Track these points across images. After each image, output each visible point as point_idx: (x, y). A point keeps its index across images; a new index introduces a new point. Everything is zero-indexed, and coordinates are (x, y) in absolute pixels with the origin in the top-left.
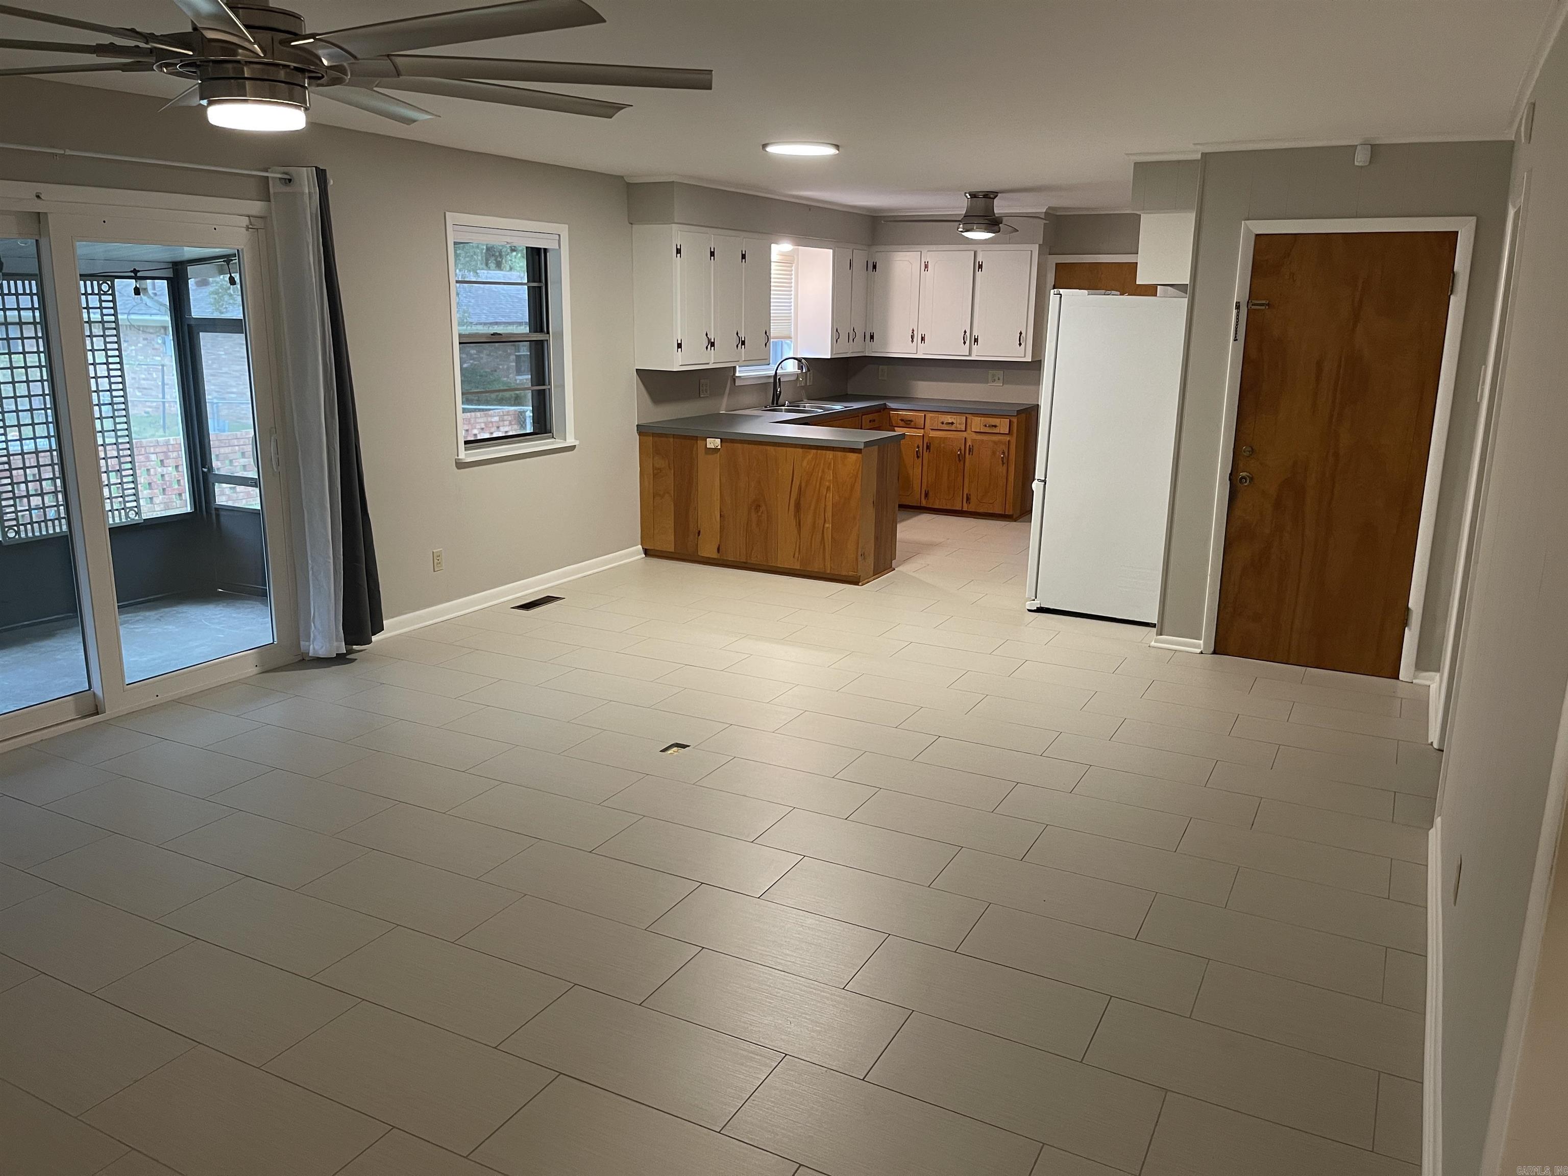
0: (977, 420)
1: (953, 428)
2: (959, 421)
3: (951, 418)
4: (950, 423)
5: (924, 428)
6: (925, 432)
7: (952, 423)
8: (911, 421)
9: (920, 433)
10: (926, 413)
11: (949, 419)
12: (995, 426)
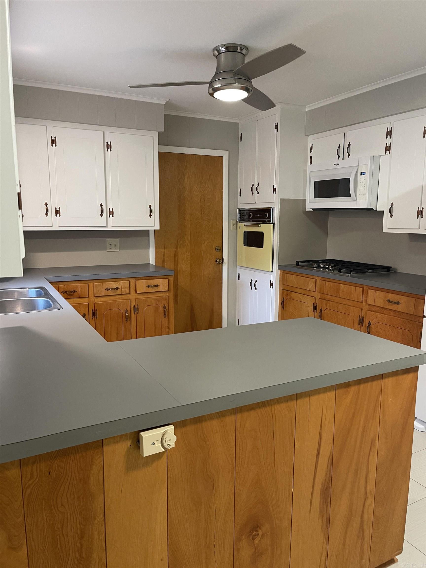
0: (140, 283)
1: (118, 292)
2: (123, 286)
3: (115, 284)
4: (115, 289)
5: (88, 297)
6: (89, 300)
7: (117, 288)
8: (75, 291)
9: (86, 300)
10: (88, 282)
11: (114, 285)
12: (157, 286)
